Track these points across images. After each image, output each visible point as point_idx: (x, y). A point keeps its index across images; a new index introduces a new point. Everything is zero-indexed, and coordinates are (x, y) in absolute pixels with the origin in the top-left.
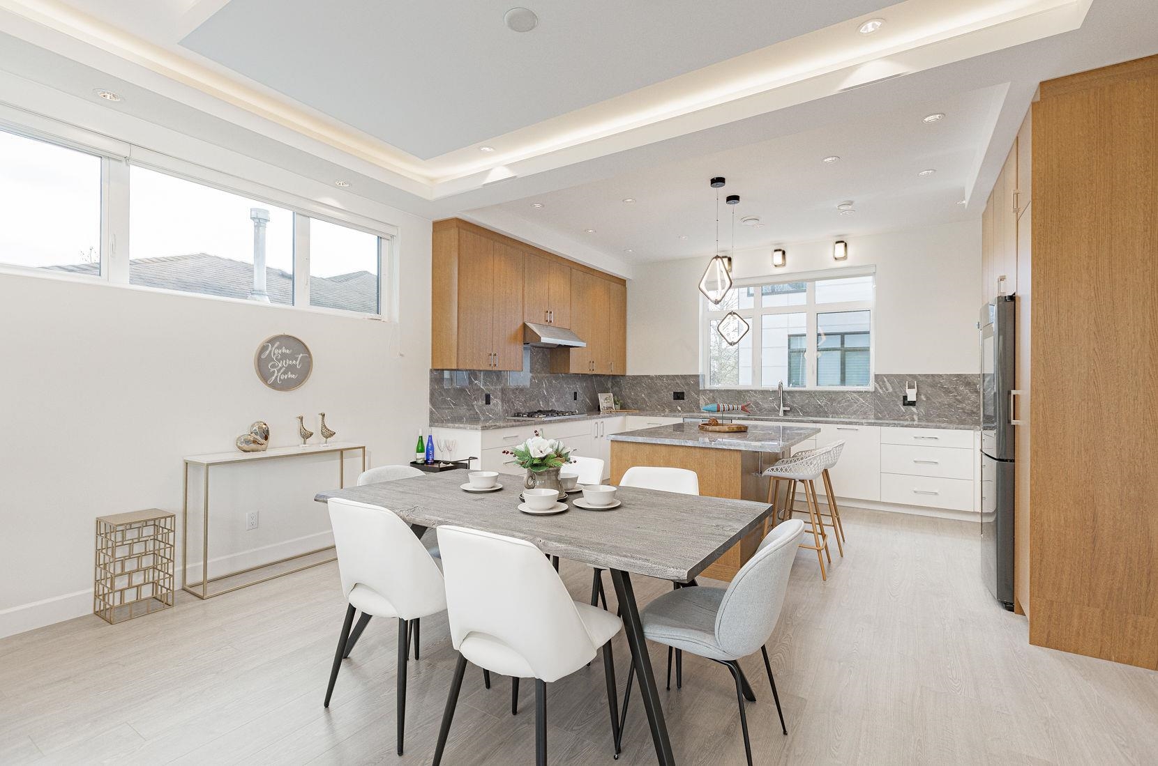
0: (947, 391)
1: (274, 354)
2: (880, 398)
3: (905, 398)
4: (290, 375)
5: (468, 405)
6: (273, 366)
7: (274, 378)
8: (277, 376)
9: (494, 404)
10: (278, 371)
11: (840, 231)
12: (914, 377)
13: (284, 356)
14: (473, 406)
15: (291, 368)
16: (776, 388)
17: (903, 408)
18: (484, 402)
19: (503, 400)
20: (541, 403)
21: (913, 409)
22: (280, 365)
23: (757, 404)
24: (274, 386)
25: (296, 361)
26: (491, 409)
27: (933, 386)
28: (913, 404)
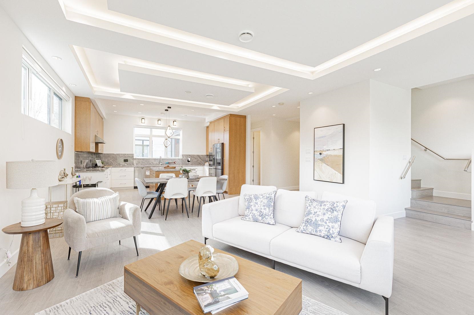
0: (196, 159)
1: (58, 146)
2: (183, 160)
3: (188, 160)
4: (60, 154)
11: (174, 119)
12: (190, 155)
15: (60, 151)
16: (159, 158)
17: (187, 162)
21: (189, 162)
23: (152, 163)
24: (58, 158)
25: (61, 148)
27: (193, 157)
28: (189, 161)
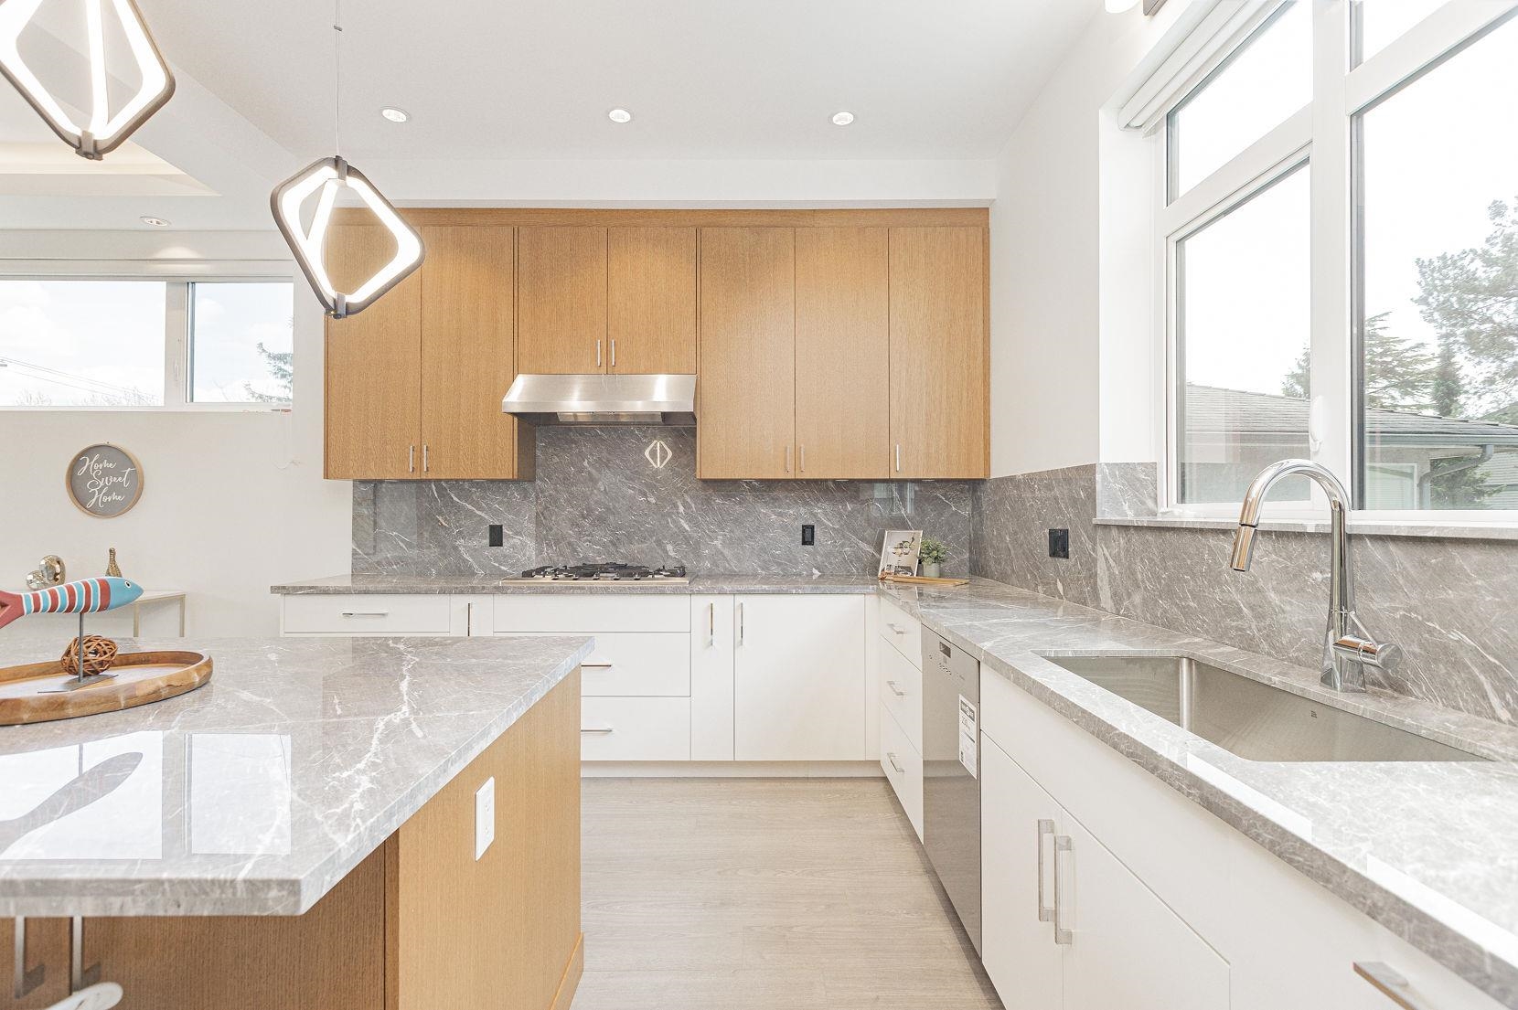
1: (93, 470)
4: (114, 497)
5: (443, 547)
6: (93, 485)
7: (94, 500)
8: (98, 498)
9: (514, 546)
10: (100, 491)
13: (106, 472)
14: (455, 548)
15: (115, 488)
18: (487, 541)
19: (540, 539)
20: (669, 548)
22: (102, 484)
24: (94, 512)
25: (123, 477)
26: (505, 556)
